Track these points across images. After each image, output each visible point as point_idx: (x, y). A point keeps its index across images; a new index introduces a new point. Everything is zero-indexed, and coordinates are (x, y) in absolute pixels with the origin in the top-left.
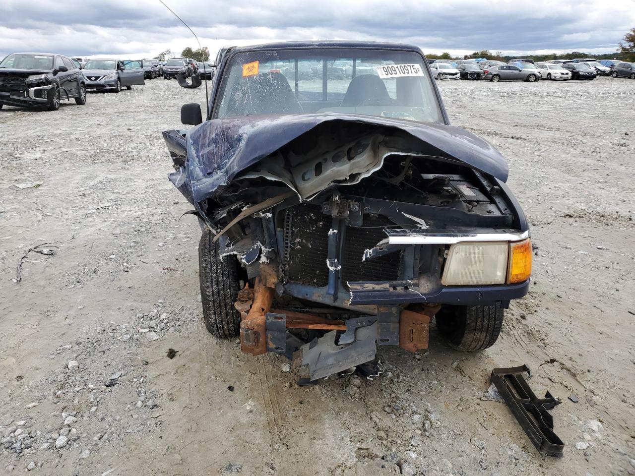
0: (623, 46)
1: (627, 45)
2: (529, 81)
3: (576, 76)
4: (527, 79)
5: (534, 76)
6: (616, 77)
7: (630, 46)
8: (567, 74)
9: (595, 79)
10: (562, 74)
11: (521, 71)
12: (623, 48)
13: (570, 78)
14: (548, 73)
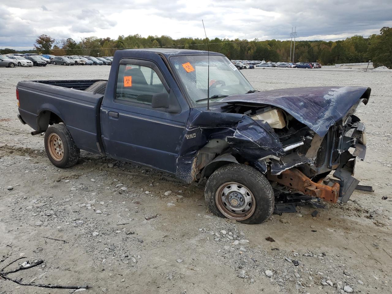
0: (36, 46)
1: (39, 46)
2: (11, 67)
3: (36, 64)
4: (9, 65)
5: (13, 64)
6: (56, 64)
7: (40, 46)
8: (30, 63)
9: (46, 66)
10: (28, 63)
11: (3, 60)
12: (37, 47)
13: (33, 65)
14: (18, 62)
